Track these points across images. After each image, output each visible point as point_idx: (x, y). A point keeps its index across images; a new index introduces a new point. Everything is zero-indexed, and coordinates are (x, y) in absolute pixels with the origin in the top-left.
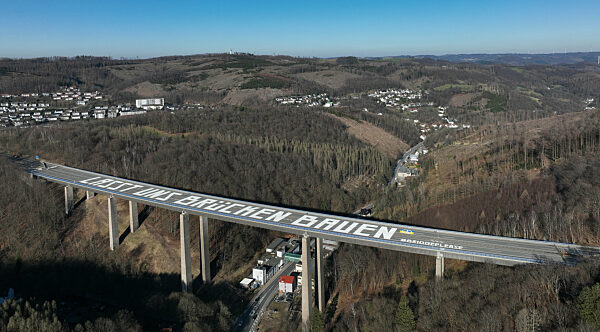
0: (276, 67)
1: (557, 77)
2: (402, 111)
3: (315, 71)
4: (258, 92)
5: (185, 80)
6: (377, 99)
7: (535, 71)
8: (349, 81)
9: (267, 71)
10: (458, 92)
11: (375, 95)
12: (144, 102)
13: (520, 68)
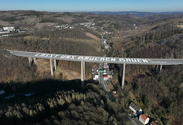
0: (48, 15)
1: (126, 19)
2: (92, 29)
3: (61, 16)
4: (46, 24)
5: (17, 20)
6: (83, 26)
7: (120, 17)
8: (73, 20)
9: (45, 16)
10: (104, 23)
11: (82, 24)
12: (7, 28)
13: (115, 16)
